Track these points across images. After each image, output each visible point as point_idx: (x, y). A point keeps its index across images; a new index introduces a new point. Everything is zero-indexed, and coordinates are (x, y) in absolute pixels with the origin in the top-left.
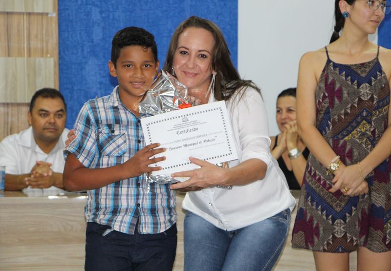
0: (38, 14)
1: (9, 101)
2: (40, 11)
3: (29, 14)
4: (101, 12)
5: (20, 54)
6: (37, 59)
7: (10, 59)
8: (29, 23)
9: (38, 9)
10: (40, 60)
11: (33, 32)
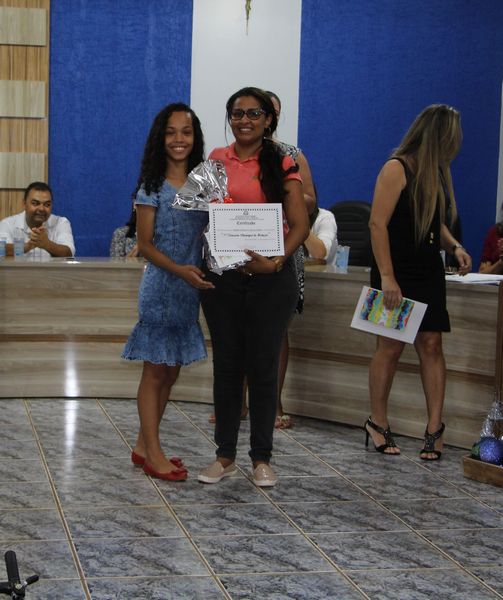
0: (33, 118)
1: (9, 187)
2: (35, 116)
3: (26, 118)
4: (82, 118)
5: (19, 150)
6: (32, 154)
7: (11, 154)
8: (26, 127)
9: (34, 114)
10: (33, 155)
11: (29, 133)
